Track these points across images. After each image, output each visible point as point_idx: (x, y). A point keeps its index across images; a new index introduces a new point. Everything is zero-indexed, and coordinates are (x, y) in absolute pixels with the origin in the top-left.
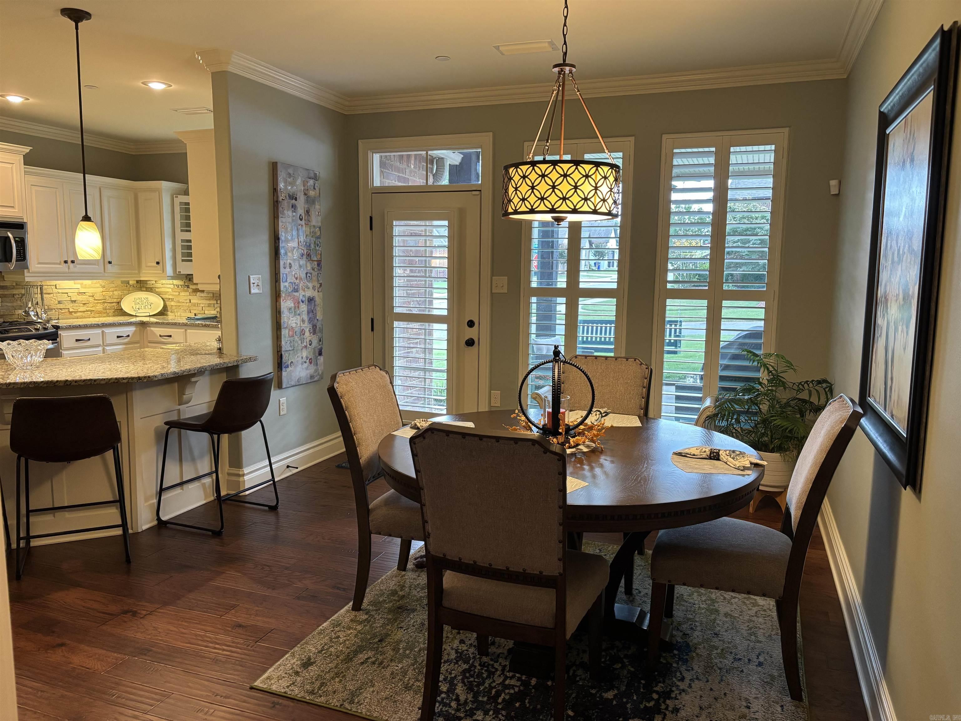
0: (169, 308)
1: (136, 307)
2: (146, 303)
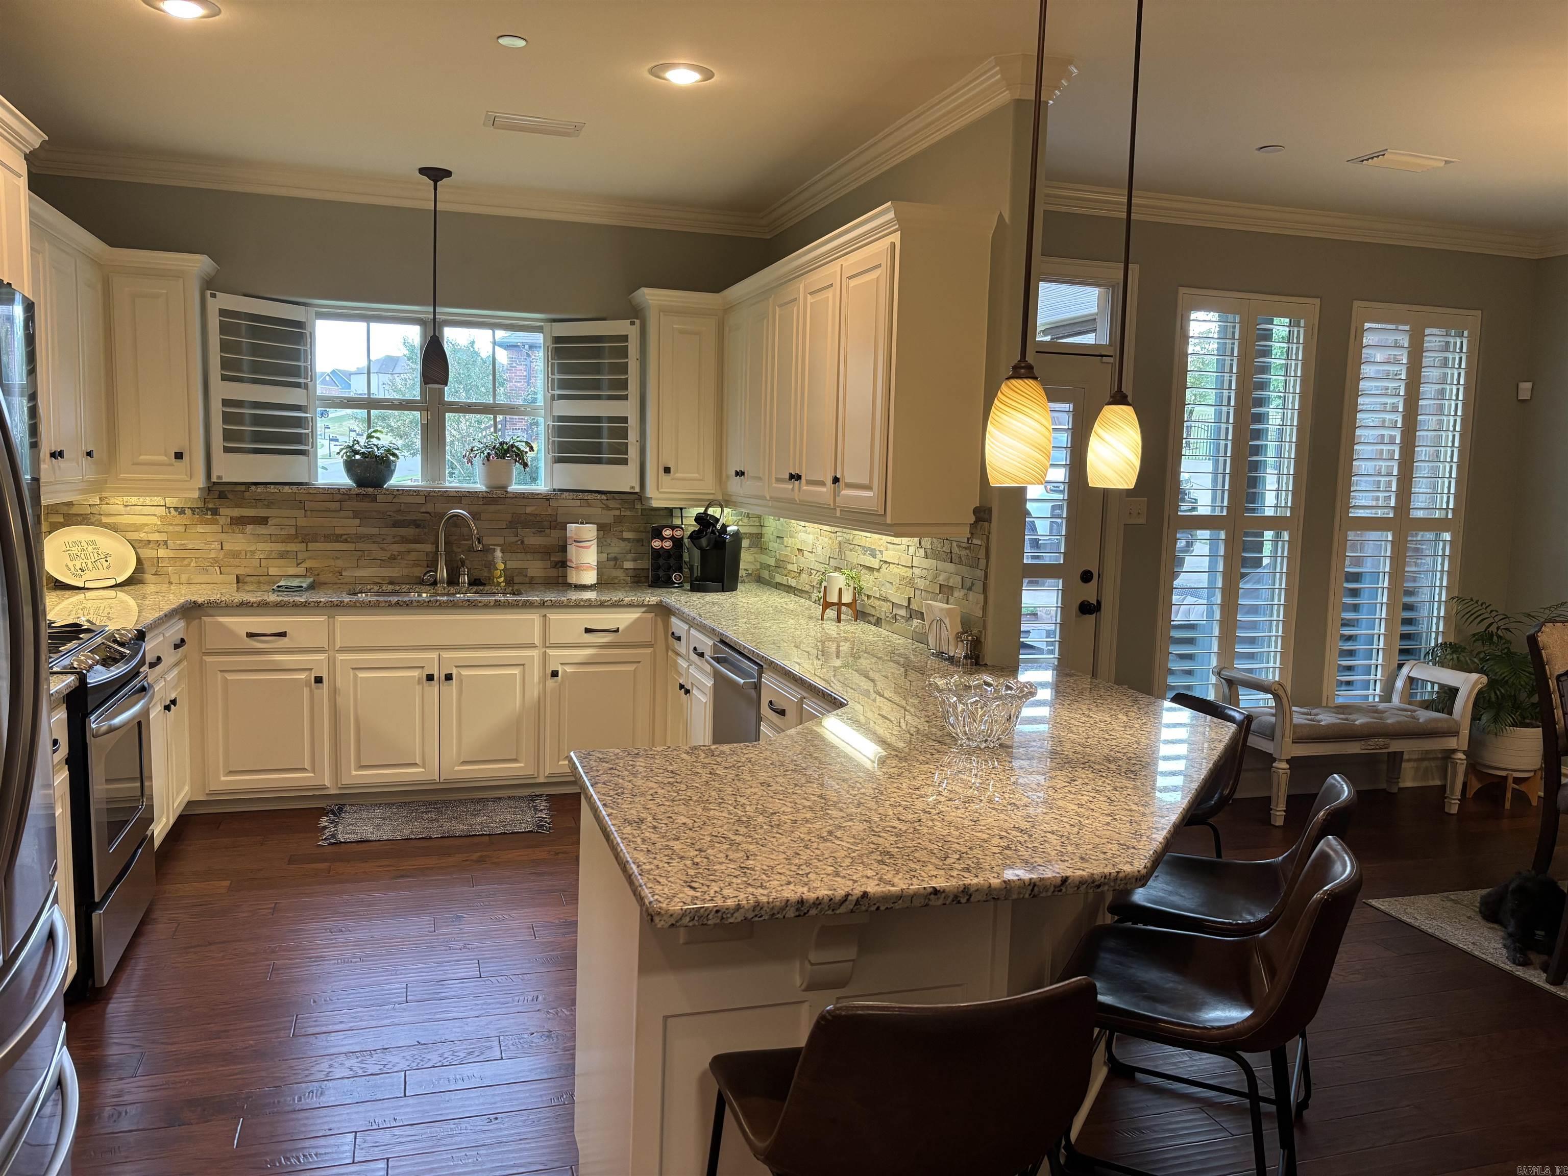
1: (74, 565)
2: (96, 555)
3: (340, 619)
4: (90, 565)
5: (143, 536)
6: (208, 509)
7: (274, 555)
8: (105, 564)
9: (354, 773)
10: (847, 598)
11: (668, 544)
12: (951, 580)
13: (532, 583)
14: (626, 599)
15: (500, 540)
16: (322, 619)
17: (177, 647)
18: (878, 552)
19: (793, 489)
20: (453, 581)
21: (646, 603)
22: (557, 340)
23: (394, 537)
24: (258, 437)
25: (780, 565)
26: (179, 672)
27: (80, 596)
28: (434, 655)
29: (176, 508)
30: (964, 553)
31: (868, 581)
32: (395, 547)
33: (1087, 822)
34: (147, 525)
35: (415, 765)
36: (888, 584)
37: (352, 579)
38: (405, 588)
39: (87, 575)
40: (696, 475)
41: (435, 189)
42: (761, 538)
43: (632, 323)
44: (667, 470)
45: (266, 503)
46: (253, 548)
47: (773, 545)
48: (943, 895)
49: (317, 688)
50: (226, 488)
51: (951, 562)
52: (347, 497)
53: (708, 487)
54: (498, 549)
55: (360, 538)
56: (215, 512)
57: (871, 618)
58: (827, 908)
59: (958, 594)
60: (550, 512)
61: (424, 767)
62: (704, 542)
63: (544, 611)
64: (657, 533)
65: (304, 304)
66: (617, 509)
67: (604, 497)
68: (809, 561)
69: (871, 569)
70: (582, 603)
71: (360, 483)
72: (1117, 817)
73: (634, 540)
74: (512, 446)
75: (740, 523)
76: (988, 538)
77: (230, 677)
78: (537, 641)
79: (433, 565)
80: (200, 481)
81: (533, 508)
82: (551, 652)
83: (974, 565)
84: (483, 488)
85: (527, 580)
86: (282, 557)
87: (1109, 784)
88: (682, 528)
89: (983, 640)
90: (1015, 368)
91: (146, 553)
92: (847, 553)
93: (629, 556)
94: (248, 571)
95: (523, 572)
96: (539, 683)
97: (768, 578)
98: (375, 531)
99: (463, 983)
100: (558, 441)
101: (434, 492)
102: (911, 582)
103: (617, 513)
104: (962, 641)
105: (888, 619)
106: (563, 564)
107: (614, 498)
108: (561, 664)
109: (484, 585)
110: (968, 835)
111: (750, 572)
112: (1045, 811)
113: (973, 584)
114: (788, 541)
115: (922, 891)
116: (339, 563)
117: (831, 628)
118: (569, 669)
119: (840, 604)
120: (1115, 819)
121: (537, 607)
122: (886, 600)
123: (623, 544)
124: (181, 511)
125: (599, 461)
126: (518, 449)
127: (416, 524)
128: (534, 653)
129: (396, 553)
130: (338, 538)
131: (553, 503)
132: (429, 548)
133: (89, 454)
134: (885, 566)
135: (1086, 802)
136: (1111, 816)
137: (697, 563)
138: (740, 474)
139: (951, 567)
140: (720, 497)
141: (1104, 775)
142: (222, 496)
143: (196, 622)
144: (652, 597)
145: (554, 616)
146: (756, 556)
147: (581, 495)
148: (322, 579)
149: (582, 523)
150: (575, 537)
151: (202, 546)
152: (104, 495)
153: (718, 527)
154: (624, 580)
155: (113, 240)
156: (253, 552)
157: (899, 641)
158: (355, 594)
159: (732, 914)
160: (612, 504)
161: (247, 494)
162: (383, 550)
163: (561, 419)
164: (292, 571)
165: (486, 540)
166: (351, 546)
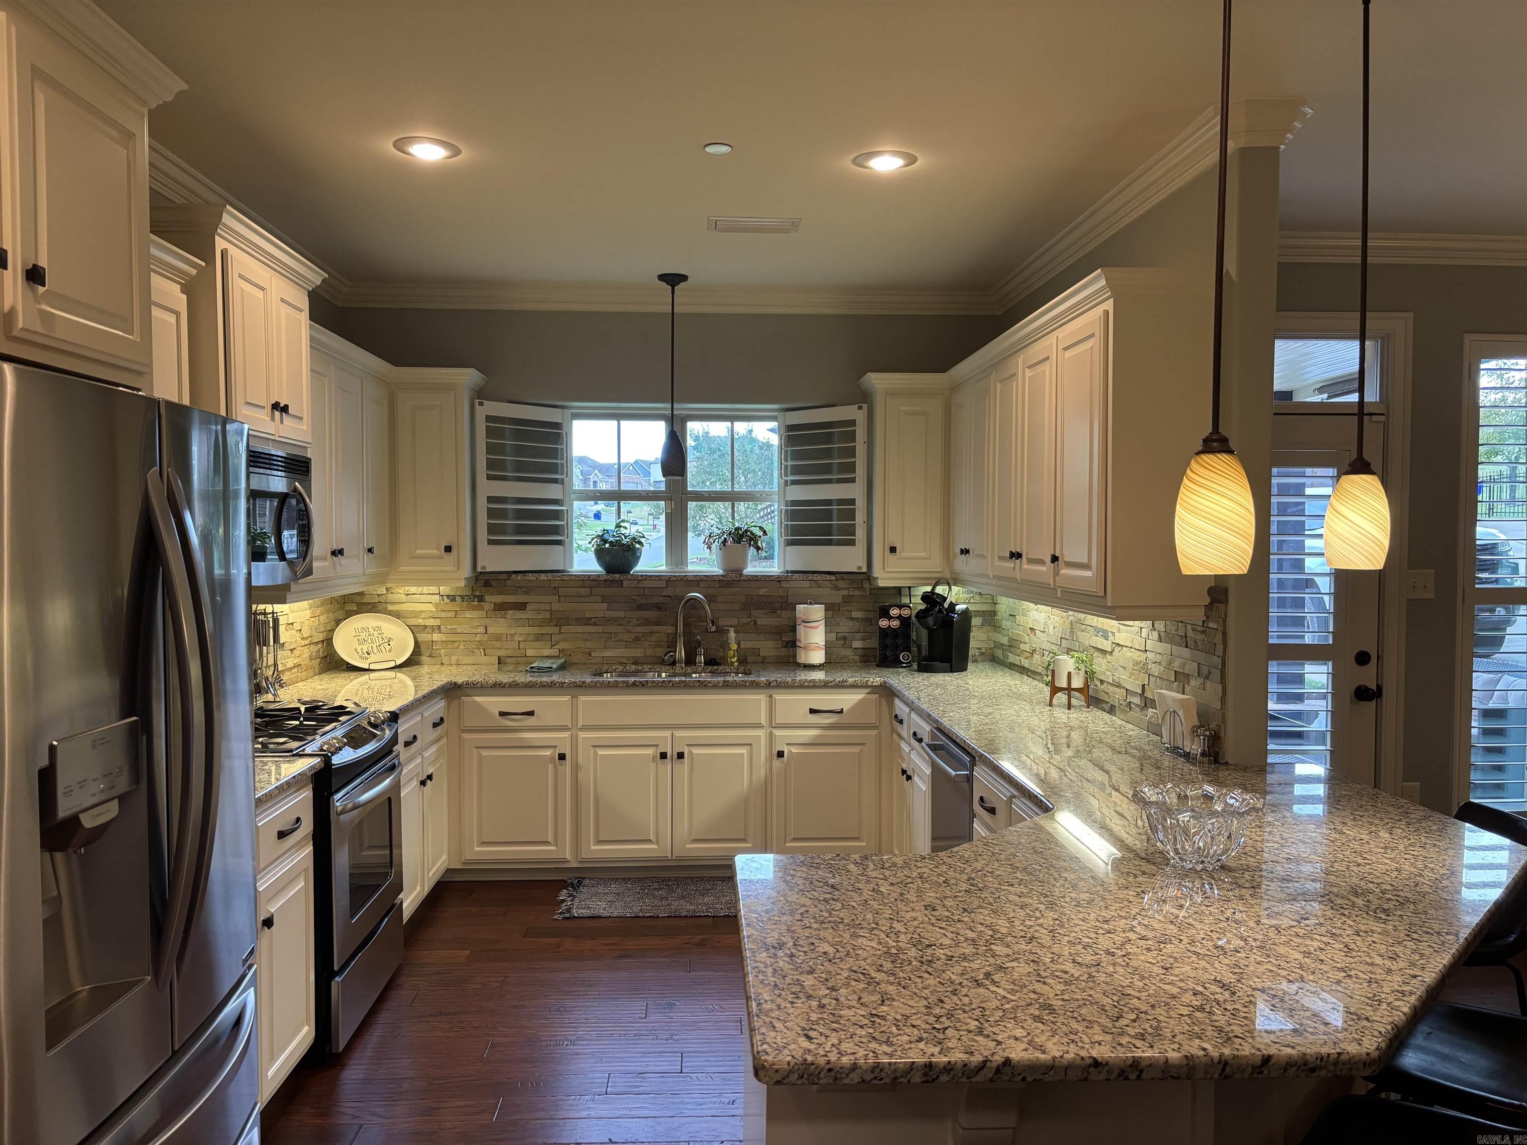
0: (423, 648)
1: (362, 649)
2: (380, 639)
3: (582, 698)
4: (375, 650)
5: (420, 622)
6: (475, 596)
7: (531, 638)
8: (388, 648)
9: (593, 847)
10: (1077, 683)
11: (895, 624)
12: (1187, 667)
13: (764, 663)
14: (850, 680)
15: (734, 621)
16: (566, 698)
17: (435, 725)
18: (1110, 634)
19: (1014, 568)
20: (690, 661)
21: (869, 683)
22: (790, 428)
23: (638, 620)
24: (520, 530)
25: (1013, 644)
26: (438, 749)
27: (365, 677)
28: (667, 734)
29: (448, 596)
30: (1199, 637)
31: (1100, 665)
32: (639, 629)
33: (1311, 977)
34: (424, 612)
35: (649, 841)
36: (1121, 669)
37: (600, 660)
38: (646, 667)
39: (373, 658)
40: (923, 554)
41: (673, 293)
42: (995, 616)
43: (860, 408)
44: (893, 550)
45: (525, 589)
46: (513, 632)
47: (1006, 624)
48: (1106, 1068)
49: (560, 765)
50: (493, 576)
51: (1186, 647)
52: (595, 583)
53: (935, 565)
54: (732, 630)
55: (608, 621)
56: (481, 599)
57: (1104, 705)
58: (960, 1075)
59: (1195, 682)
60: (781, 593)
61: (657, 843)
62: (930, 621)
63: (771, 691)
64: (884, 613)
65: (562, 407)
66: (846, 589)
67: (833, 578)
68: (1041, 641)
69: (1103, 652)
70: (806, 684)
71: (609, 569)
72: (1353, 973)
73: (862, 619)
74: (746, 531)
75: (972, 601)
76: (1225, 621)
77: (485, 753)
78: (763, 721)
79: (673, 646)
80: (466, 571)
81: (765, 590)
82: (778, 733)
83: (1211, 652)
84: (721, 572)
85: (760, 660)
86: (538, 640)
87: (1350, 926)
88: (910, 607)
89: (1222, 735)
90: (1205, 441)
91: (422, 637)
92: (1080, 633)
93: (858, 636)
94: (509, 653)
95: (756, 652)
96: (766, 762)
97: (1001, 657)
98: (621, 614)
99: (662, 1077)
100: (791, 525)
101: (675, 576)
102: (1144, 667)
103: (845, 592)
104: (1198, 736)
105: (1122, 707)
106: (793, 644)
107: (843, 579)
108: (787, 744)
109: (719, 664)
110: (1154, 987)
111: (983, 651)
112: (1259, 959)
113: (1210, 672)
114: (1020, 619)
115: (1079, 1061)
116: (589, 644)
117: (1061, 714)
118: (795, 750)
119: (1069, 690)
120: (1349, 976)
121: (763, 687)
122: (1119, 686)
123: (851, 623)
124: (452, 598)
125: (829, 543)
126: (752, 533)
127: (658, 607)
128: (761, 733)
129: (640, 635)
130: (587, 622)
131: (784, 584)
132: (670, 629)
133: (370, 550)
134: (1117, 649)
135: (1315, 950)
136: (1345, 972)
137: (924, 643)
138: (964, 552)
139: (1186, 652)
140: (948, 576)
141: (1346, 913)
142: (487, 584)
143: (457, 701)
144: (876, 678)
145: (781, 697)
146: (990, 634)
147: (811, 576)
148: (574, 659)
149: (811, 604)
150: (803, 617)
151: (469, 630)
152: (388, 585)
153: (946, 605)
154: (853, 659)
155: (397, 361)
156: (513, 635)
157: (1132, 731)
158: (601, 675)
159: (847, 1075)
160: (841, 584)
161: (508, 582)
162: (628, 632)
163: (794, 503)
164: (546, 652)
165: (722, 622)
166: (599, 629)
